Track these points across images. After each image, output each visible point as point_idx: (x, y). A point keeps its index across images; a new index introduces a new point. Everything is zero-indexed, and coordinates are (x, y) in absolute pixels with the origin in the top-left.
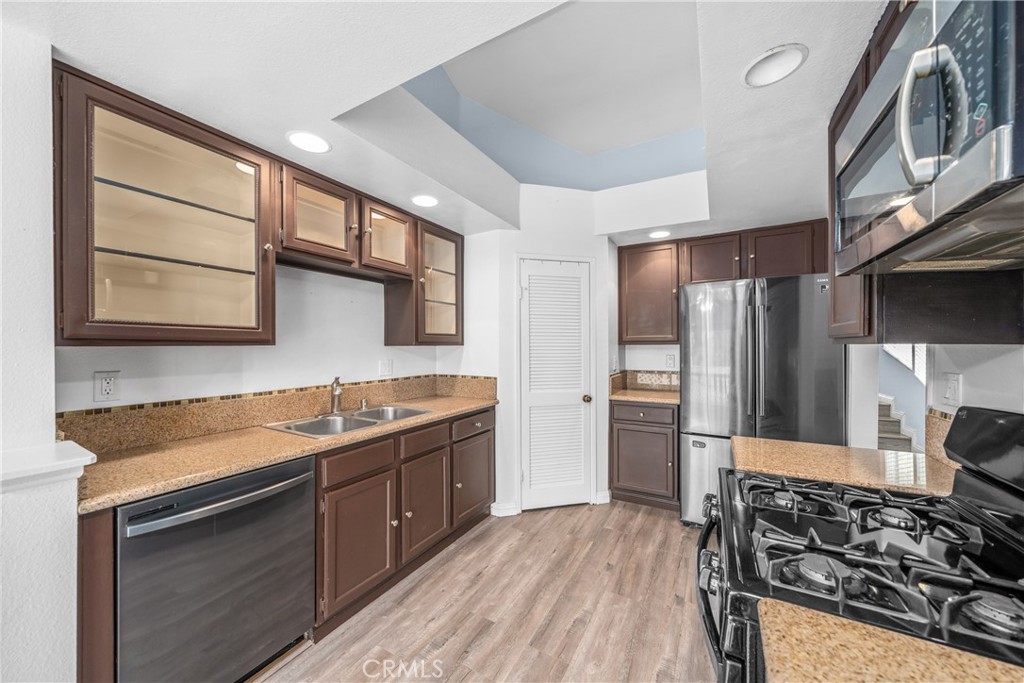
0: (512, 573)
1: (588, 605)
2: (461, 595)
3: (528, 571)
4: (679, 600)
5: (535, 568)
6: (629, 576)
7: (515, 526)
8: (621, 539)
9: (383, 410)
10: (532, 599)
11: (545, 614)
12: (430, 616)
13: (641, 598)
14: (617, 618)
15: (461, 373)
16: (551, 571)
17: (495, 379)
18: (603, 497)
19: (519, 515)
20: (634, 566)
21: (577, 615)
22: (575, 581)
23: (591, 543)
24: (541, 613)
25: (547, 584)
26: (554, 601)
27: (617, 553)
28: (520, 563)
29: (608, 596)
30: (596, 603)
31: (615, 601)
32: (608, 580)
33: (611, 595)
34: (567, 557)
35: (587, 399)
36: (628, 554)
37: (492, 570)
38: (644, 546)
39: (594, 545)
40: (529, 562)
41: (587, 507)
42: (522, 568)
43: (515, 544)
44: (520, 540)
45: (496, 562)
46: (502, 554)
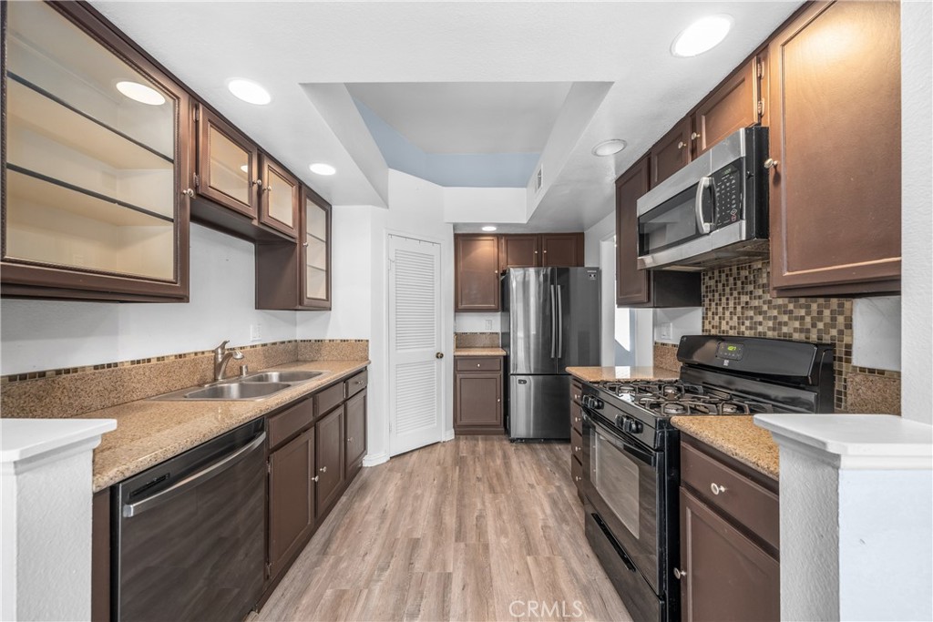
0: (411, 502)
1: (479, 506)
2: (379, 528)
3: (423, 498)
4: (532, 486)
5: (427, 494)
6: (495, 481)
7: (391, 470)
8: (477, 460)
9: (267, 376)
10: (438, 514)
11: (454, 520)
12: (362, 553)
13: (509, 492)
14: (502, 508)
15: (328, 337)
16: (439, 493)
17: (367, 341)
18: (448, 435)
19: (388, 462)
20: (494, 474)
21: (476, 514)
22: (461, 496)
23: (458, 468)
24: (450, 521)
25: (443, 502)
26: (455, 511)
27: (478, 469)
28: (413, 495)
29: (488, 497)
30: (483, 503)
31: (495, 499)
32: (482, 487)
33: (491, 496)
34: (446, 480)
35: (439, 356)
36: (486, 468)
37: (393, 505)
38: (494, 461)
39: (460, 468)
40: (419, 492)
41: (440, 445)
42: (416, 498)
43: (399, 482)
44: (402, 478)
45: (391, 499)
46: (392, 493)
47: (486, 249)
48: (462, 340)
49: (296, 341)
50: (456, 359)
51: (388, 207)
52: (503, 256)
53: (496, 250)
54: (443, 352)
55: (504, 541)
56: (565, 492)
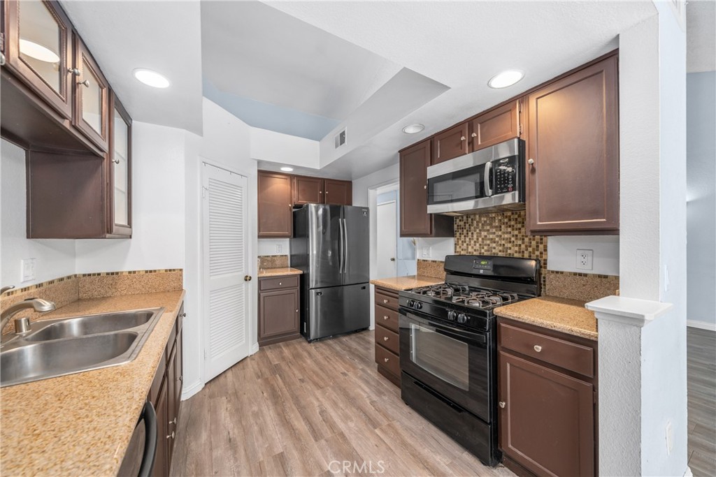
0: (253, 421)
1: (316, 403)
3: (262, 413)
4: (344, 374)
5: (265, 409)
6: (316, 379)
7: (211, 396)
8: (290, 364)
10: (285, 423)
11: (303, 423)
13: (331, 384)
14: (334, 398)
16: (276, 404)
17: (181, 270)
18: (253, 348)
19: (203, 389)
20: (312, 373)
21: (318, 411)
22: (297, 400)
23: (277, 375)
24: (300, 425)
25: (284, 411)
26: (299, 415)
27: (296, 372)
28: (250, 413)
29: (318, 393)
30: (318, 399)
31: (324, 393)
32: (310, 386)
33: (319, 391)
34: (273, 390)
35: (248, 279)
36: (302, 370)
37: (236, 431)
38: (305, 362)
39: (280, 376)
41: (248, 359)
42: (256, 415)
43: (229, 406)
44: (229, 401)
45: (231, 425)
46: (228, 419)
47: (279, 186)
48: (265, 262)
49: (75, 276)
50: (260, 280)
51: (202, 136)
52: (295, 193)
53: (289, 187)
54: (250, 275)
55: (352, 425)
56: (369, 372)
